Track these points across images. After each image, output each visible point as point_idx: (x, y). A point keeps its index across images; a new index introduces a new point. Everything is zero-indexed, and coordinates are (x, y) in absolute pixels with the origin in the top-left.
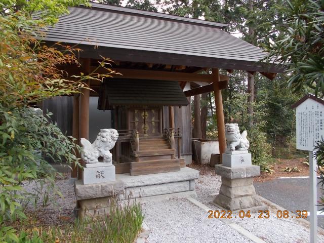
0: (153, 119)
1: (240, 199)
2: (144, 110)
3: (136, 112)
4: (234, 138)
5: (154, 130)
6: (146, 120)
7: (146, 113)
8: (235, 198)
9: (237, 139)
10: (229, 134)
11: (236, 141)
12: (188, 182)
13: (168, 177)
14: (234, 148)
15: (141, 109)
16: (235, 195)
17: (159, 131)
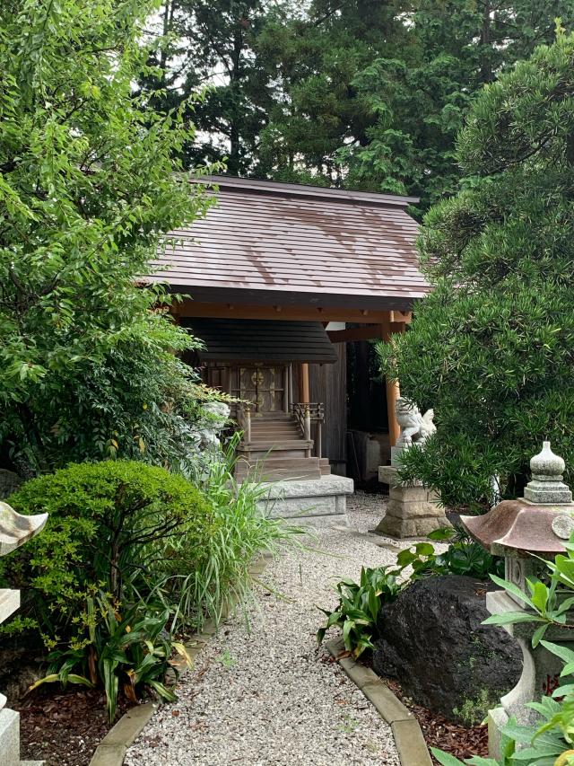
0: (273, 386)
1: (417, 521)
2: (255, 369)
3: (242, 373)
4: (408, 421)
5: (273, 405)
6: (260, 388)
7: (260, 374)
8: (410, 518)
9: (414, 423)
10: (401, 414)
11: (413, 426)
12: (334, 499)
13: (299, 487)
14: (410, 438)
15: (252, 368)
16: (408, 513)
17: (283, 408)
